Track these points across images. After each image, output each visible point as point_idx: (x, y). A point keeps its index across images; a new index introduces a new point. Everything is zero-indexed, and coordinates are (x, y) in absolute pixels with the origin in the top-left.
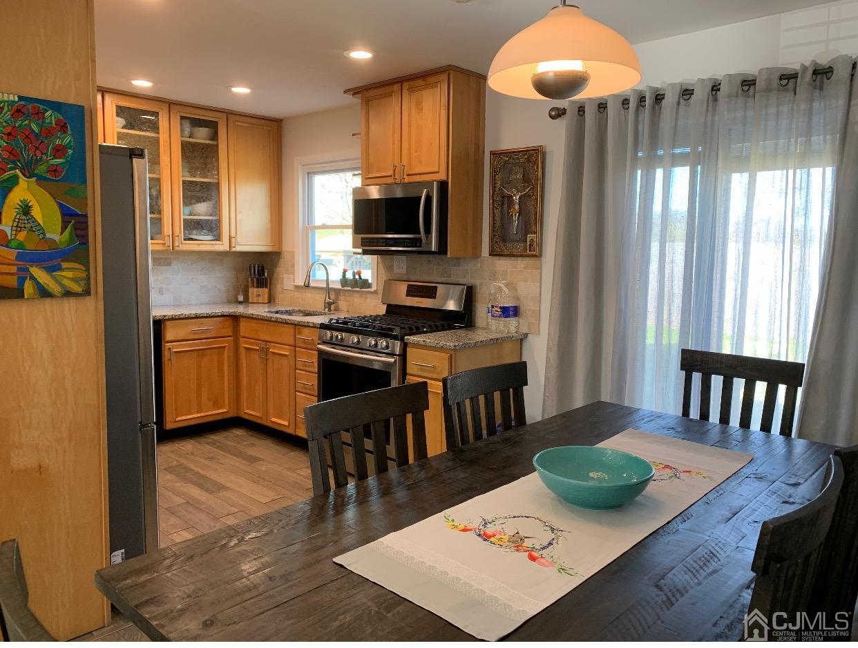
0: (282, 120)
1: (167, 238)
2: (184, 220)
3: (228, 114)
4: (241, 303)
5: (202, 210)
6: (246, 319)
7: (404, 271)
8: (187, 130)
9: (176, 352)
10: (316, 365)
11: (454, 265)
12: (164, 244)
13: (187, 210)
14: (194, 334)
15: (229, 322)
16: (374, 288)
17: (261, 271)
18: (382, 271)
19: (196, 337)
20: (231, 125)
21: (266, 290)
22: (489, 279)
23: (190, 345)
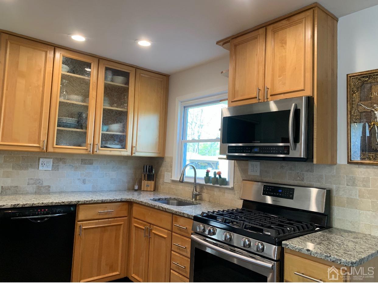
0: (170, 75)
1: (89, 146)
2: (102, 134)
3: (137, 68)
4: (136, 190)
5: (115, 128)
6: (138, 205)
7: (258, 174)
8: (110, 76)
9: (85, 229)
10: (189, 250)
11: (307, 171)
12: (87, 149)
13: (105, 128)
14: (100, 215)
15: (126, 206)
16: (231, 186)
17: (151, 170)
18: (238, 173)
19: (101, 217)
20: (138, 76)
21: (153, 182)
22: (347, 185)
23: (96, 224)
